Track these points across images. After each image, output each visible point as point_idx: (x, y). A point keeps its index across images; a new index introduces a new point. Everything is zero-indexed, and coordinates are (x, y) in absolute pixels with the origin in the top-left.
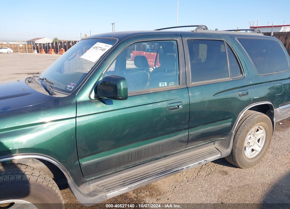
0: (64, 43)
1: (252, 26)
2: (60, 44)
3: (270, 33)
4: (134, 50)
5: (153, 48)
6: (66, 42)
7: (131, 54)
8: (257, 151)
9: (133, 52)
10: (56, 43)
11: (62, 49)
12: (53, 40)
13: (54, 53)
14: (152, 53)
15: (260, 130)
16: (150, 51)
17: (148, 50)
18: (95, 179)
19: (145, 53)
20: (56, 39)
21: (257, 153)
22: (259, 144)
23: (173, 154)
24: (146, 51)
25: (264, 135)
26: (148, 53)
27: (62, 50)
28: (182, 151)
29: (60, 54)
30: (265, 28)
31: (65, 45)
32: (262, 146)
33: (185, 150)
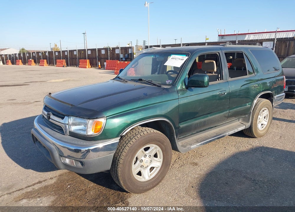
0: (33, 53)
1: (220, 34)
2: (28, 54)
3: (235, 41)
4: (108, 59)
5: (126, 57)
6: (35, 53)
7: (105, 63)
8: (265, 125)
9: (107, 61)
10: (24, 54)
11: (31, 59)
12: (19, 51)
13: (22, 64)
14: (126, 62)
15: (265, 110)
16: (124, 60)
17: (122, 58)
18: (183, 138)
19: (119, 62)
20: (23, 49)
21: (265, 126)
22: (265, 120)
23: (220, 125)
24: (120, 60)
25: (268, 113)
26: (122, 62)
27: (31, 61)
28: (224, 124)
29: (28, 65)
30: (232, 36)
31: (34, 55)
32: (267, 120)
33: (225, 123)
